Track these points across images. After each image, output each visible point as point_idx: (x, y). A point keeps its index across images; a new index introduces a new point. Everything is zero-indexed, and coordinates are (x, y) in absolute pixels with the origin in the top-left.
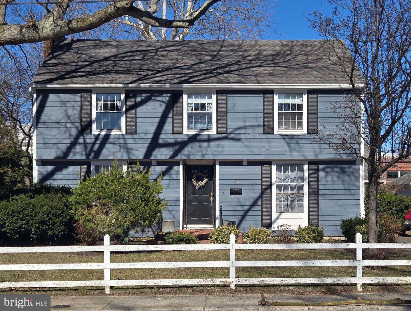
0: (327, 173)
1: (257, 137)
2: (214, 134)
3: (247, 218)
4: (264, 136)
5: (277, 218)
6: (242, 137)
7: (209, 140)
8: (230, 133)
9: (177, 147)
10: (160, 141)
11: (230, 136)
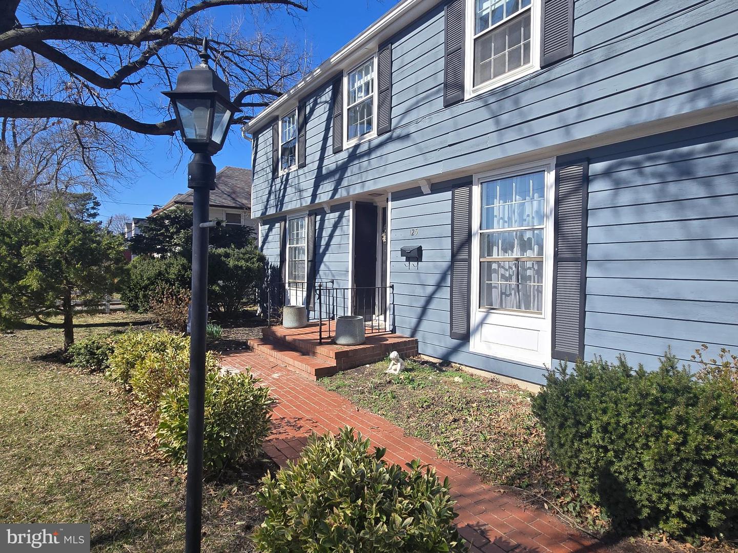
0: (618, 185)
1: (436, 119)
2: (375, 138)
3: (430, 313)
4: (448, 113)
5: (482, 323)
6: (412, 129)
7: (370, 151)
8: (395, 129)
9: (337, 176)
10: (324, 171)
11: (395, 135)
